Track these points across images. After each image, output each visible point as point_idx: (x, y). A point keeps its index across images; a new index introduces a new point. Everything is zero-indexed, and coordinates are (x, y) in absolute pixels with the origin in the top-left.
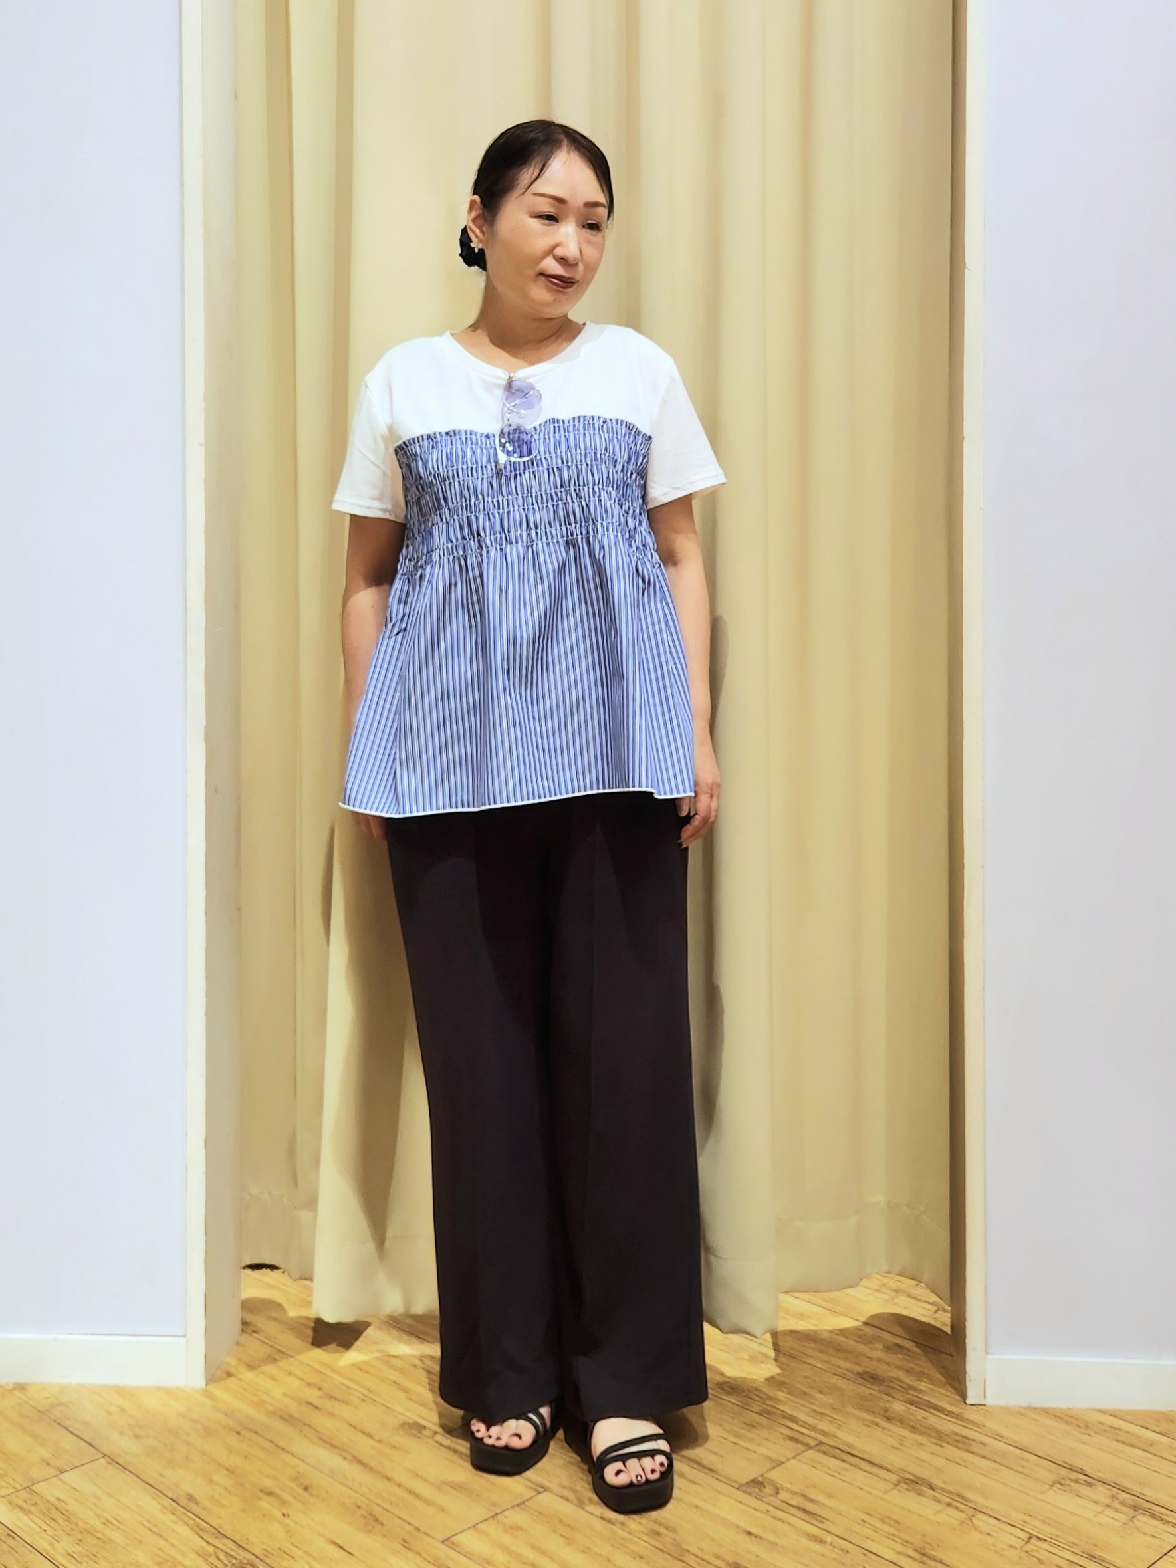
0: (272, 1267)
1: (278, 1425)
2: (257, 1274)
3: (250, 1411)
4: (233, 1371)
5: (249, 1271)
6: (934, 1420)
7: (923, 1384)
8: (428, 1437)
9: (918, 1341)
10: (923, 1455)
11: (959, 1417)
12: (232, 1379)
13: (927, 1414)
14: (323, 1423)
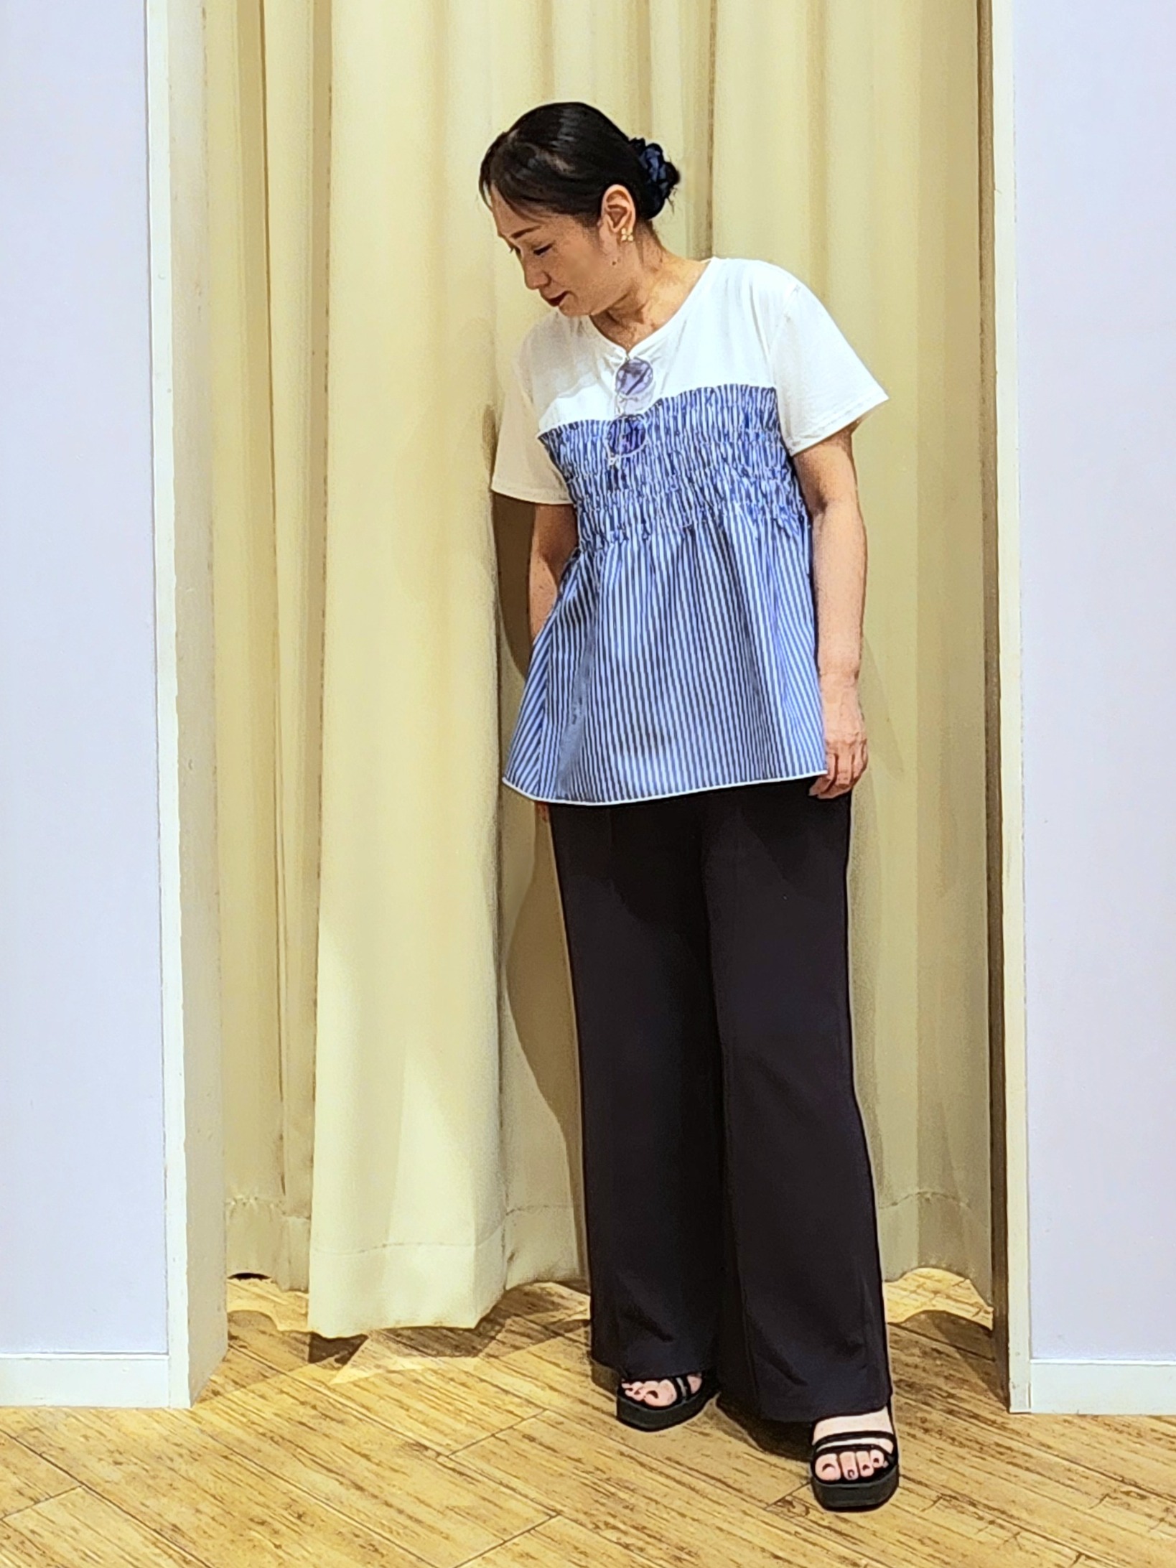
0: (261, 1277)
1: (267, 1447)
2: (244, 1283)
3: (240, 1433)
4: (221, 1390)
5: (235, 1281)
6: (975, 1430)
7: (963, 1391)
8: (429, 1458)
9: (958, 1345)
10: (961, 1467)
11: (1003, 1427)
12: (219, 1398)
13: (967, 1425)
14: (318, 1445)
